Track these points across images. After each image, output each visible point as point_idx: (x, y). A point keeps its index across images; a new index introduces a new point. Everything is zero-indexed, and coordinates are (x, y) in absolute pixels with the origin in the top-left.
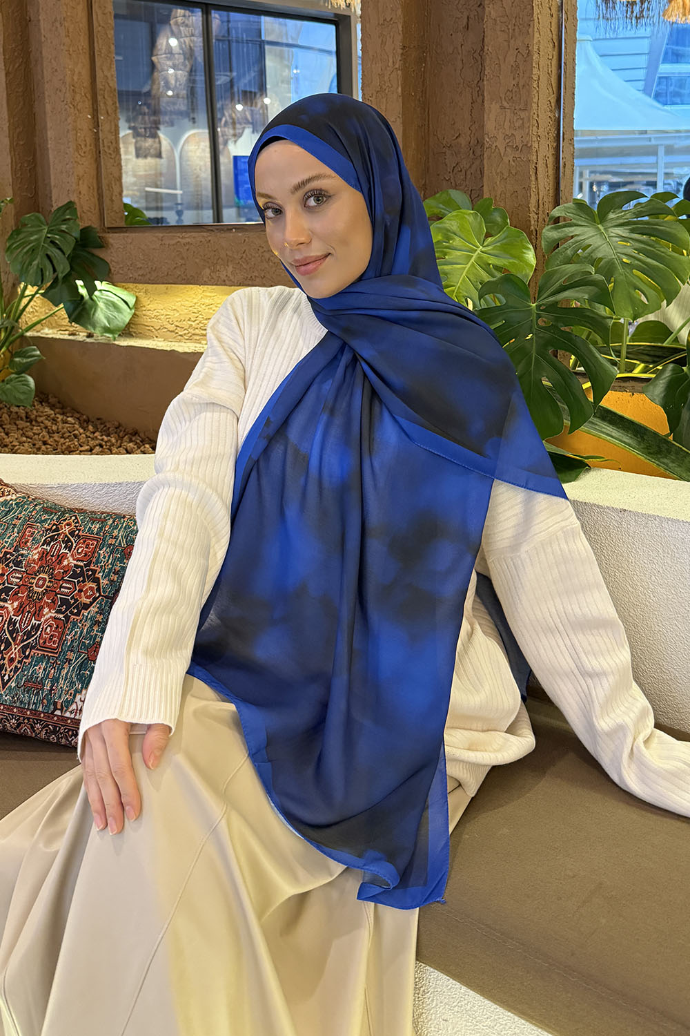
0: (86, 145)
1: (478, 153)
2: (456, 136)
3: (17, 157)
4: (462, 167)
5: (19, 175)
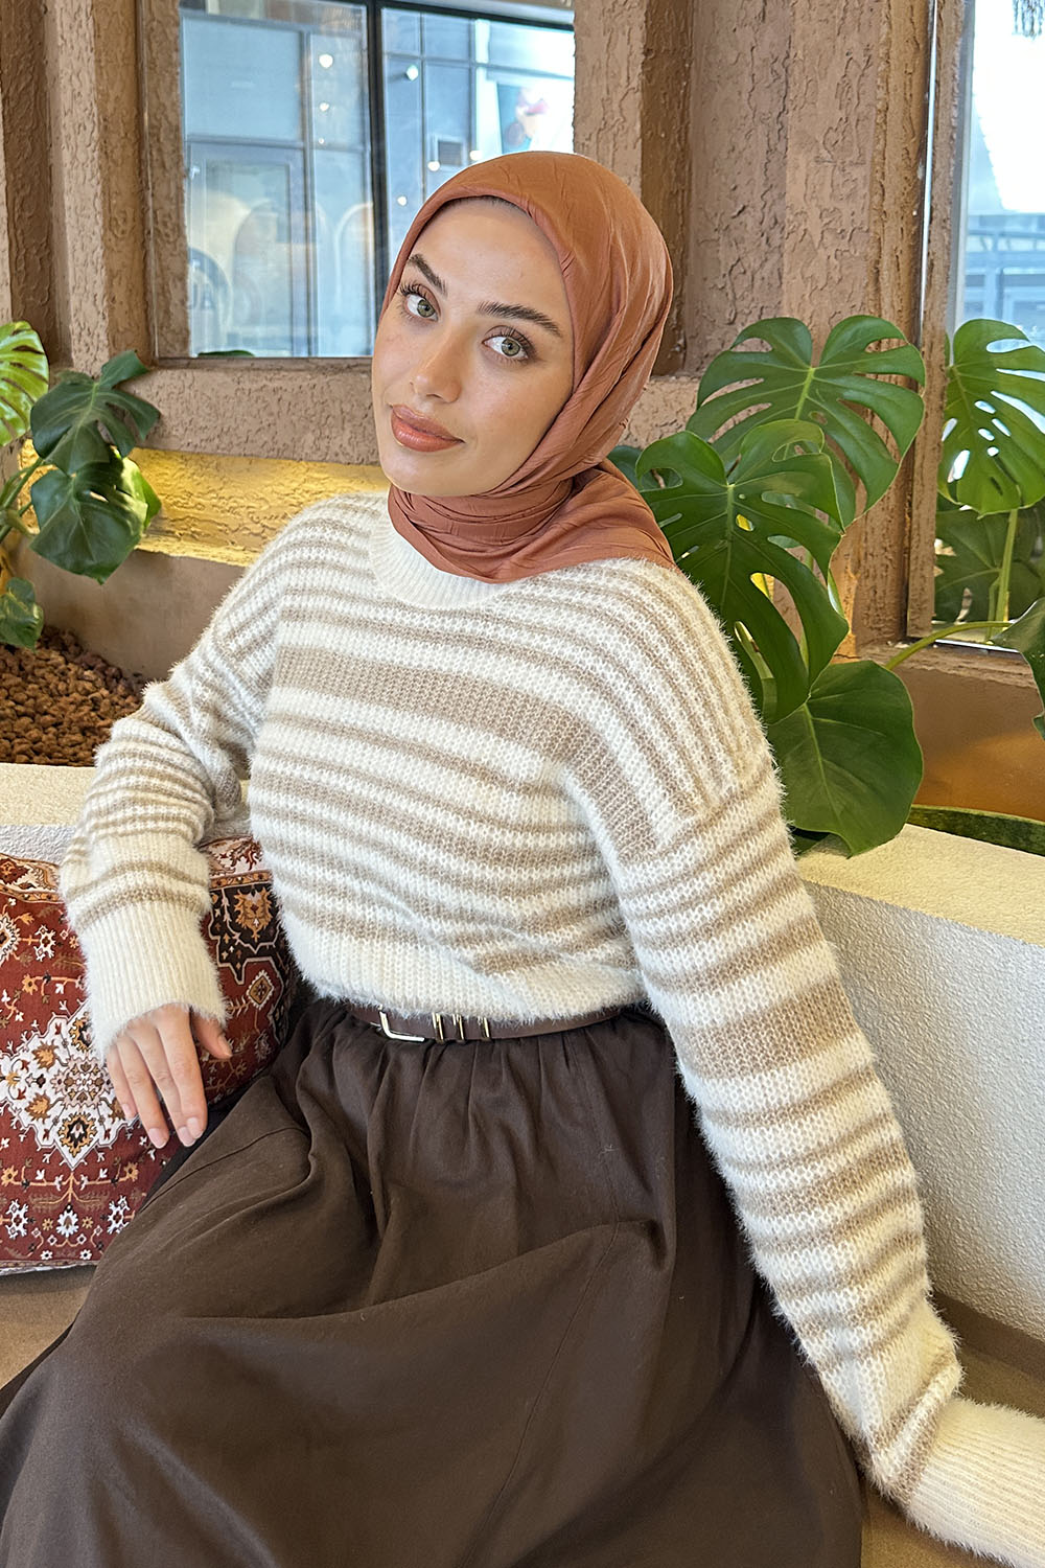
0: (125, 220)
1: (776, 242)
2: (740, 208)
3: (20, 238)
4: (746, 265)
5: (21, 268)
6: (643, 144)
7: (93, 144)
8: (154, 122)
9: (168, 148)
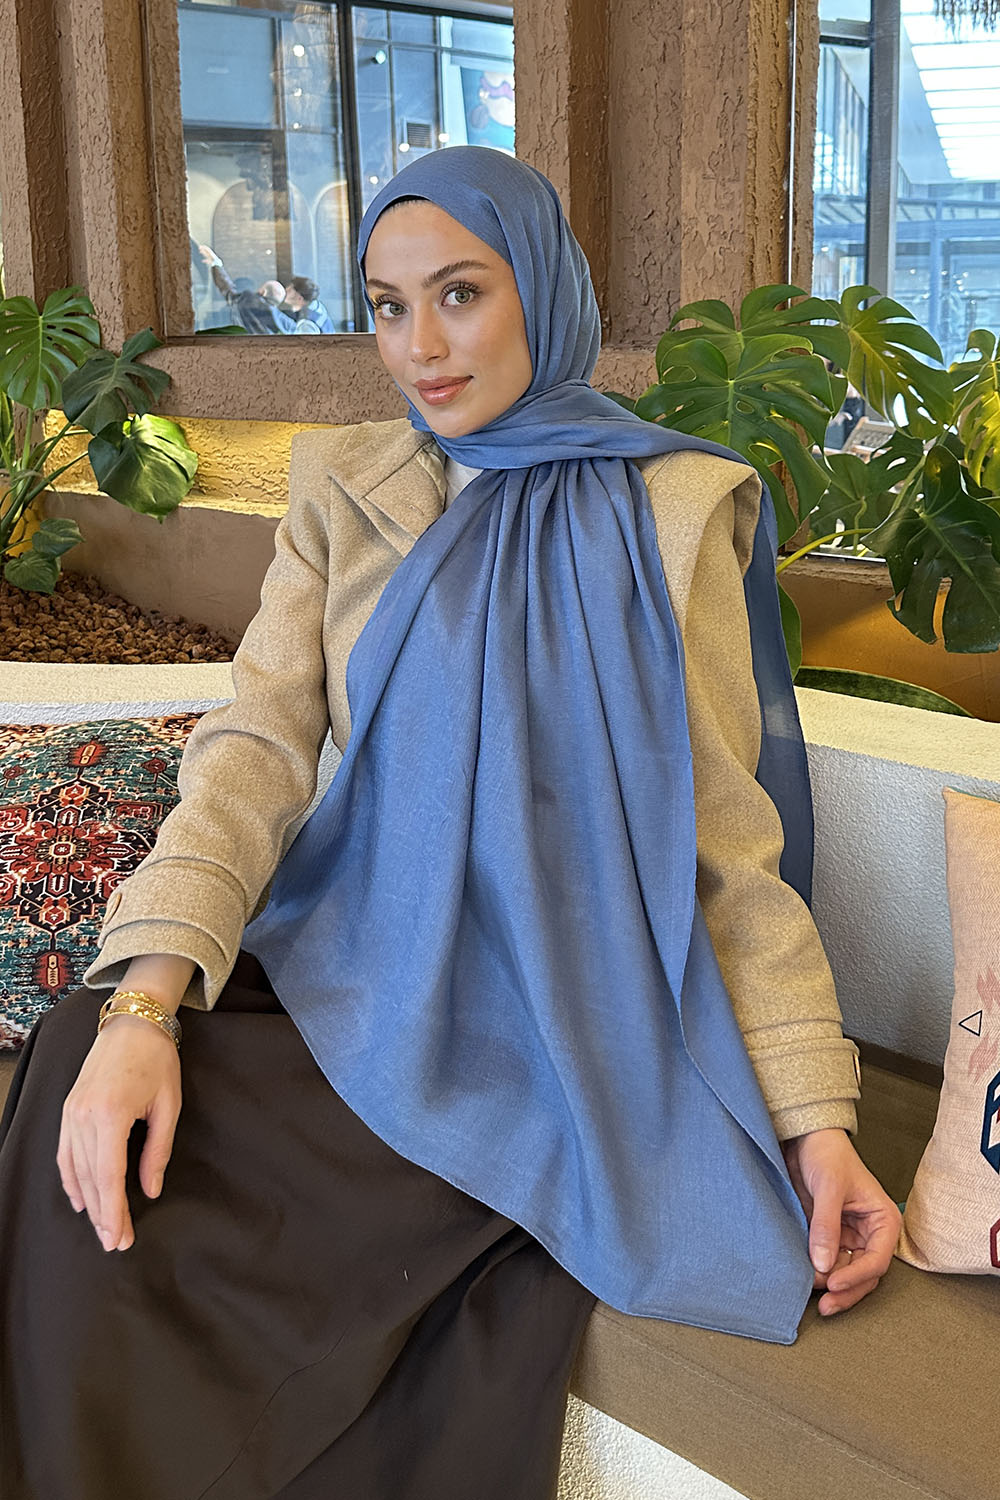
1: (677, 241)
2: (650, 212)
3: (42, 235)
4: (656, 258)
5: (44, 260)
6: (570, 162)
7: (107, 154)
8: (161, 134)
9: (172, 155)
